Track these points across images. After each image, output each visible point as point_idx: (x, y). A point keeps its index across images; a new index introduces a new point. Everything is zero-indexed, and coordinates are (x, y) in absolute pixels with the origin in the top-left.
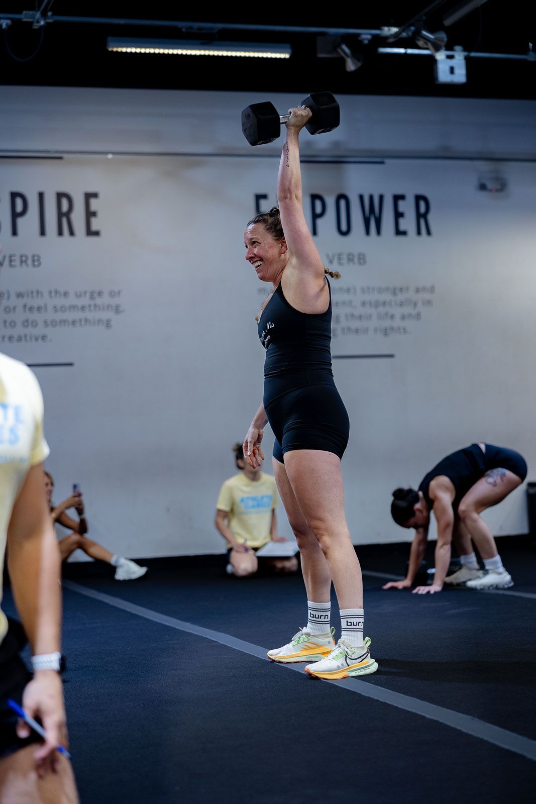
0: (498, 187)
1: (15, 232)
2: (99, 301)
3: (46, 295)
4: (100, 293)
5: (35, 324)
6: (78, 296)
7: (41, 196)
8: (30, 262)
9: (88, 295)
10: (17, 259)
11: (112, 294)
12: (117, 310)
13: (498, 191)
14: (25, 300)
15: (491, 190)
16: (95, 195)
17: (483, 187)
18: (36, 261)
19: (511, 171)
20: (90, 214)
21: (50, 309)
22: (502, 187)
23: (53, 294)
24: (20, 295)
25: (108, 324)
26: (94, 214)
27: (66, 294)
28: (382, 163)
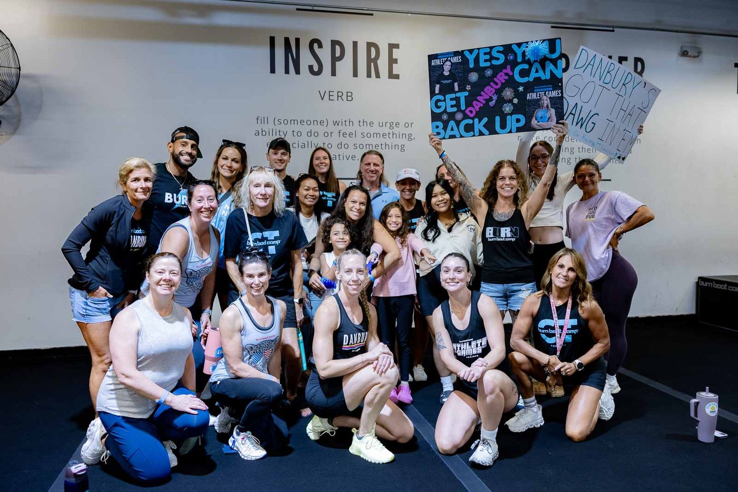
0: (697, 54)
1: (334, 73)
2: (396, 130)
3: (356, 123)
4: (397, 124)
5: (347, 146)
6: (381, 125)
7: (355, 44)
8: (344, 97)
9: (388, 125)
10: (335, 94)
11: (407, 125)
12: (410, 137)
13: (694, 57)
14: (340, 127)
15: (691, 56)
16: (397, 46)
17: (684, 54)
18: (350, 96)
19: (705, 42)
20: (392, 61)
21: (359, 134)
22: (698, 55)
23: (361, 124)
24: (336, 123)
25: (403, 150)
26: (396, 61)
27: (371, 124)
28: (613, 31)
